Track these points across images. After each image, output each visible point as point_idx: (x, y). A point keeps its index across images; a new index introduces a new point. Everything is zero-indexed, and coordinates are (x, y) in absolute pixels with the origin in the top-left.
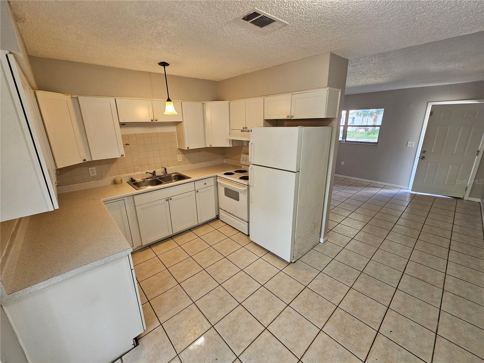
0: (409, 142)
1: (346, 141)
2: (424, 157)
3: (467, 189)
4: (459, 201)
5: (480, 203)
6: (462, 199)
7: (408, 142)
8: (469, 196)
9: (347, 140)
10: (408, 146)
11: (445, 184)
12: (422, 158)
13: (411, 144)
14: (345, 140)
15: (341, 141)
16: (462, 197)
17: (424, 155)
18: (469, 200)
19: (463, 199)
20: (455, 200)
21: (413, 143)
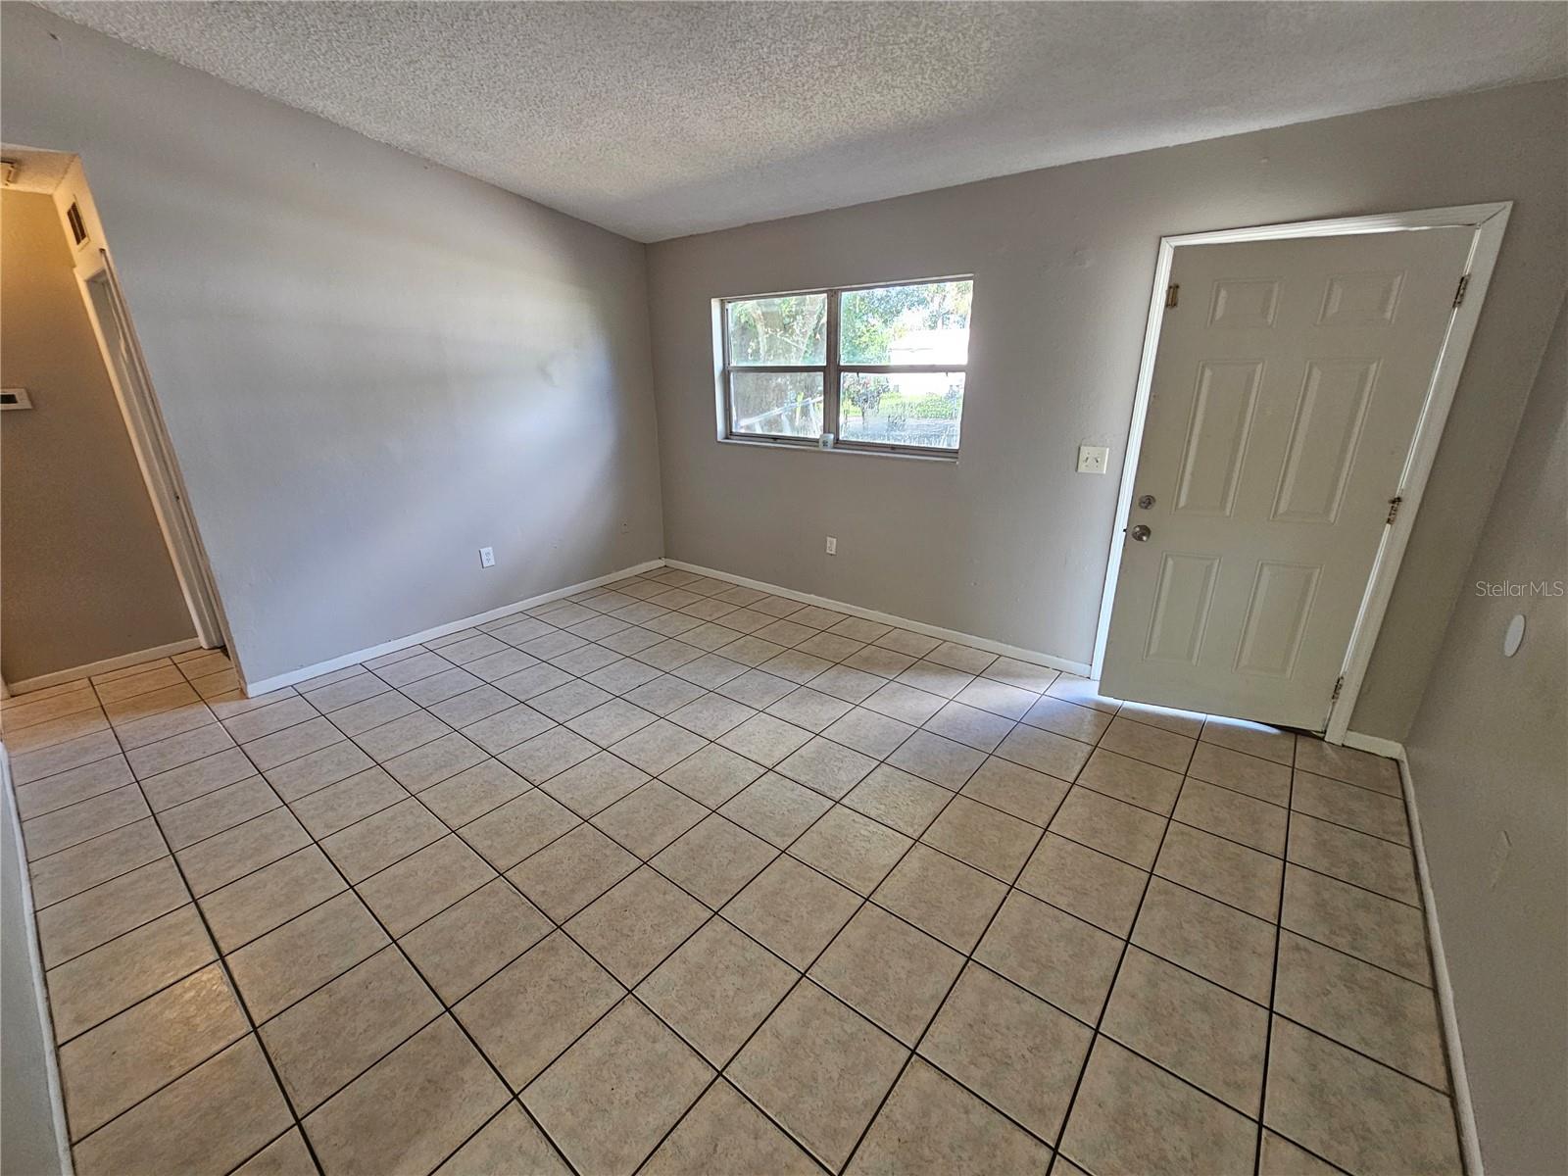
0: (1085, 451)
1: (837, 440)
2: (1145, 531)
3: (1342, 692)
4: (1304, 745)
5: (1396, 760)
6: (1317, 737)
7: (1079, 449)
8: (1350, 724)
9: (842, 437)
10: (1082, 468)
11: (1244, 662)
12: (1139, 533)
13: (1097, 460)
14: (832, 436)
15: (817, 441)
16: (1315, 726)
17: (1146, 518)
18: (1347, 744)
19: (1322, 739)
20: (1288, 742)
21: (1103, 454)
